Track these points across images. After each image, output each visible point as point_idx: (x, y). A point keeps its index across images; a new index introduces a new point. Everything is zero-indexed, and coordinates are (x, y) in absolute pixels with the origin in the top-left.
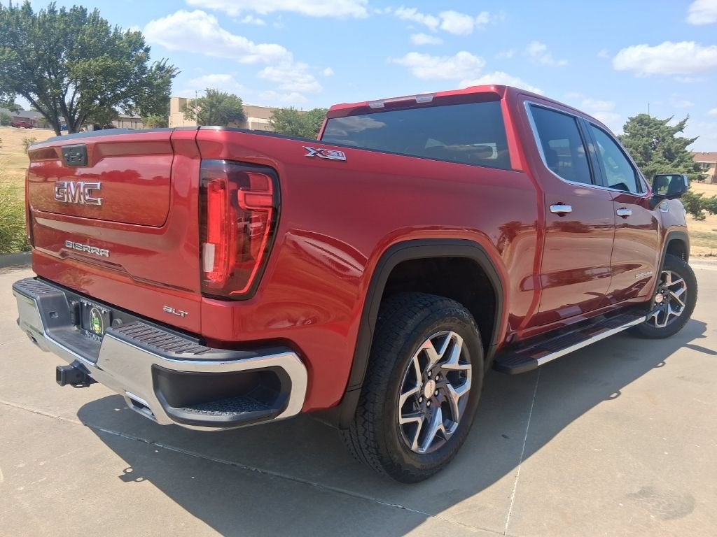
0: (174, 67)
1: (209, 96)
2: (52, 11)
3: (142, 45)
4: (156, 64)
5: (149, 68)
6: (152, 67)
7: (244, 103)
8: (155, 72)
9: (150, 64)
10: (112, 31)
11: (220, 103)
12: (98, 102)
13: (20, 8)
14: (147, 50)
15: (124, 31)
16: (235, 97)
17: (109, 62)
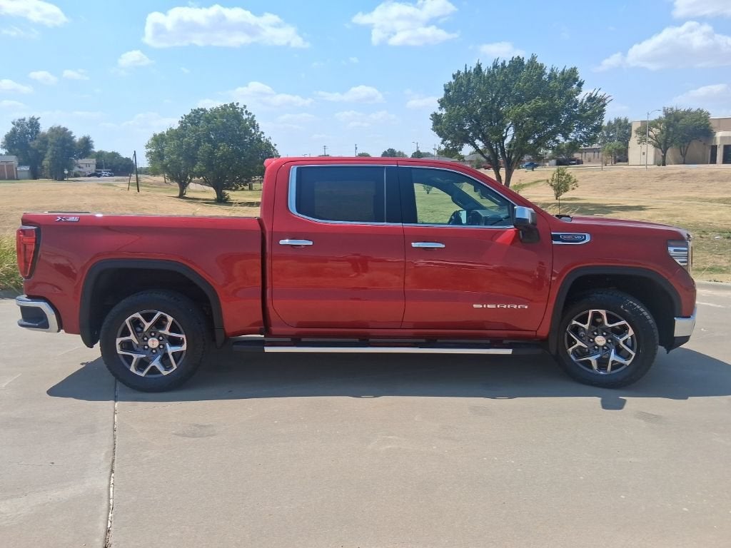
0: (606, 96)
1: (667, 115)
2: (495, 66)
3: (576, 80)
4: (588, 95)
5: (580, 102)
6: (583, 100)
7: (712, 117)
8: (585, 104)
9: (581, 97)
10: (548, 71)
11: (678, 121)
12: (531, 142)
13: (472, 71)
14: (580, 85)
15: (560, 70)
16: (702, 111)
17: (540, 103)
